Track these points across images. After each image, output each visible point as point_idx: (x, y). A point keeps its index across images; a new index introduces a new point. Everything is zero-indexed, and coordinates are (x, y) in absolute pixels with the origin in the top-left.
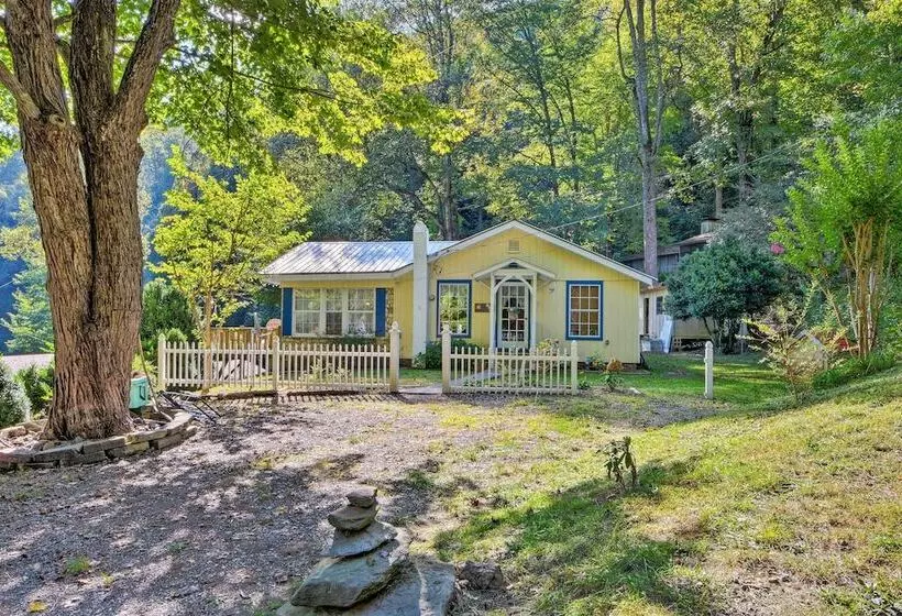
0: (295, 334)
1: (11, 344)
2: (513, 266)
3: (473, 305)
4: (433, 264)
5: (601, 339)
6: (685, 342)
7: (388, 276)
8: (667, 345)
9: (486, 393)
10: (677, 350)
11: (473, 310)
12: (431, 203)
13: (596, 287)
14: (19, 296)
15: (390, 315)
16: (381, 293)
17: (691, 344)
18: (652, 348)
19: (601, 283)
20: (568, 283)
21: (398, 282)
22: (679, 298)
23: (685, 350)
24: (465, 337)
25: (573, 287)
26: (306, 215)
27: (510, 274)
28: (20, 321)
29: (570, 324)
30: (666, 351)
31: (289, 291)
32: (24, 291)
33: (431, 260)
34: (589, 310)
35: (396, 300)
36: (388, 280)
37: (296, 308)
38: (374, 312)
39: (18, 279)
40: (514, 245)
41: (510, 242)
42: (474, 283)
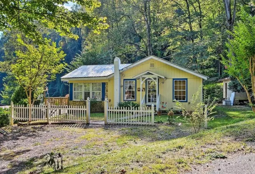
0: (74, 100)
1: (2, 102)
2: (149, 73)
3: (137, 88)
4: (122, 73)
5: (187, 101)
6: (240, 101)
7: (105, 78)
8: (232, 102)
9: (120, 124)
10: (237, 105)
11: (137, 90)
12: (142, 48)
13: (184, 81)
14: (5, 85)
15: (107, 93)
16: (104, 84)
17: (243, 102)
18: (226, 104)
19: (187, 79)
20: (173, 79)
21: (109, 80)
22: (234, 83)
23: (240, 104)
24: (134, 101)
25: (175, 81)
26: (64, 58)
27: (147, 77)
28: (5, 93)
29: (174, 95)
30: (232, 105)
31: (71, 84)
32: (6, 83)
33: (121, 71)
34: (182, 90)
35: (109, 87)
36: (105, 80)
37: (74, 91)
38: (101, 91)
39: (4, 79)
40: (152, 65)
41: (151, 64)
42: (137, 80)
